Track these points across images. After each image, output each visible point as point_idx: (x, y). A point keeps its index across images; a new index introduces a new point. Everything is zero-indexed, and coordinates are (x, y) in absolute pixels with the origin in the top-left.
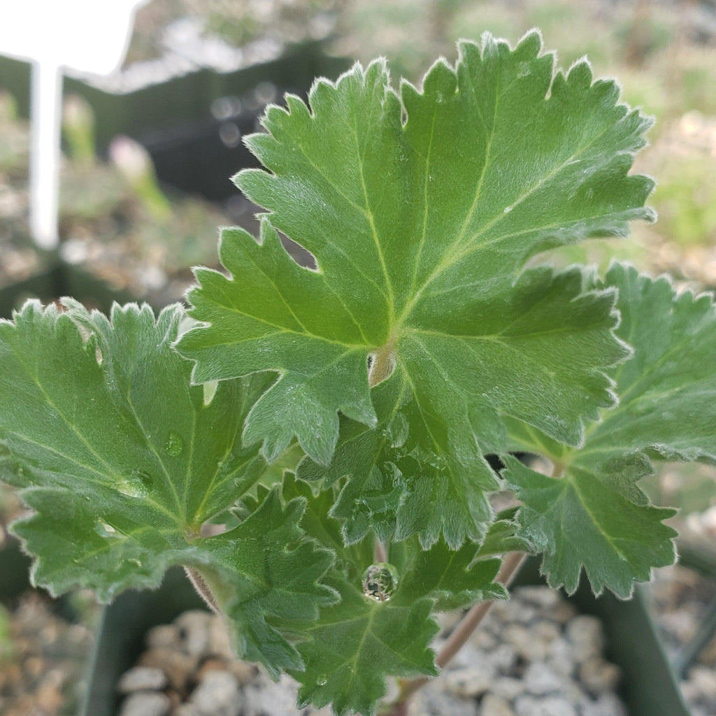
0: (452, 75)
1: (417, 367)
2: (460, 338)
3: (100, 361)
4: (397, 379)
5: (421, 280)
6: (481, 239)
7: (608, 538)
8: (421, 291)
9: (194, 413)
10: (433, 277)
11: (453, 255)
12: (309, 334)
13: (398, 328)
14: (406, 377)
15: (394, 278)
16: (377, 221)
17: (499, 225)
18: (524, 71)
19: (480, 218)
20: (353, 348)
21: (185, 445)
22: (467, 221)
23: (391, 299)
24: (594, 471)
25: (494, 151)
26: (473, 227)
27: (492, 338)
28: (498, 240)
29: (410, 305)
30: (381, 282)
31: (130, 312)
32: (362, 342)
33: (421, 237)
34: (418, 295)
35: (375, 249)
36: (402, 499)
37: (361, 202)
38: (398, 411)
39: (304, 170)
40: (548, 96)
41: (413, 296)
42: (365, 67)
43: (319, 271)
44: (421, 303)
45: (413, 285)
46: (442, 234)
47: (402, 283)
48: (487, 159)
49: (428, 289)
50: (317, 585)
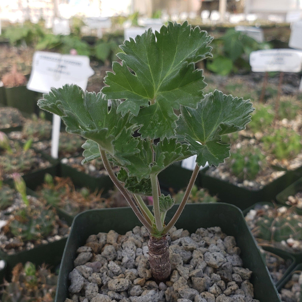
0: (166, 28)
1: (161, 101)
2: (170, 91)
3: (83, 97)
4: (156, 104)
5: (161, 80)
6: (175, 69)
7: (215, 155)
8: (161, 83)
9: (105, 116)
10: (164, 79)
11: (169, 73)
12: (134, 92)
13: (156, 93)
14: (158, 104)
15: (155, 80)
16: (150, 66)
18: (184, 30)
19: (175, 64)
20: (145, 98)
22: (172, 65)
23: (154, 86)
25: (178, 49)
26: (174, 66)
27: (177, 89)
29: (159, 86)
30: (152, 81)
31: (90, 94)
32: (148, 97)
33: (161, 70)
35: (150, 73)
36: (156, 131)
37: (147, 62)
38: (156, 112)
39: (133, 54)
40: (190, 35)
43: (136, 76)
44: (161, 85)
45: (159, 82)
46: (166, 69)
47: (157, 81)
48: (176, 51)
49: (163, 82)
50: (134, 149)
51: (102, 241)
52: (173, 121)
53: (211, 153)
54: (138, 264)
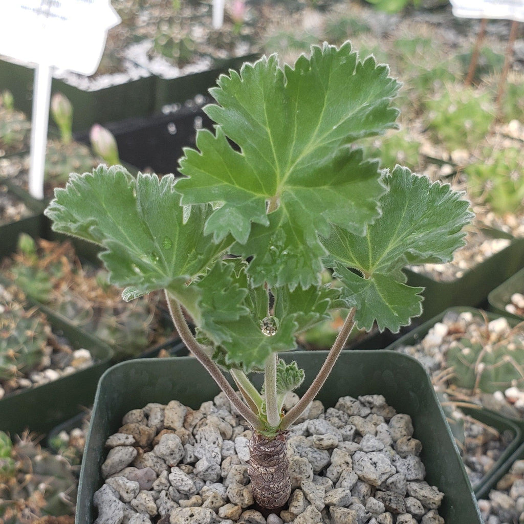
0: (307, 61)
1: (290, 205)
2: (311, 189)
3: (135, 195)
4: (281, 210)
5: (293, 162)
6: (321, 142)
7: (390, 306)
8: (292, 167)
9: (178, 228)
10: (299, 160)
11: (309, 149)
12: (237, 186)
13: (281, 187)
14: (285, 211)
15: (280, 161)
16: (271, 132)
17: (331, 134)
18: (343, 61)
19: (322, 131)
20: (258, 195)
21: (172, 244)
22: (316, 132)
23: (278, 172)
24: (384, 273)
25: (328, 100)
26: (318, 136)
27: (326, 187)
28: (329, 141)
29: (288, 174)
30: (273, 162)
31: (146, 178)
32: (264, 193)
33: (293, 141)
34: (291, 169)
35: (270, 146)
36: (281, 268)
37: (264, 123)
38: (280, 227)
39: (237, 107)
40: (354, 73)
41: (289, 171)
42: (267, 57)
43: (243, 154)
44: (293, 173)
45: (289, 164)
46: (303, 139)
47: (283, 162)
48: (325, 104)
49: (296, 166)
50: (238, 306)
51: (155, 421)
52: (316, 256)
53: (384, 300)
54: (226, 473)
